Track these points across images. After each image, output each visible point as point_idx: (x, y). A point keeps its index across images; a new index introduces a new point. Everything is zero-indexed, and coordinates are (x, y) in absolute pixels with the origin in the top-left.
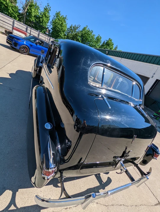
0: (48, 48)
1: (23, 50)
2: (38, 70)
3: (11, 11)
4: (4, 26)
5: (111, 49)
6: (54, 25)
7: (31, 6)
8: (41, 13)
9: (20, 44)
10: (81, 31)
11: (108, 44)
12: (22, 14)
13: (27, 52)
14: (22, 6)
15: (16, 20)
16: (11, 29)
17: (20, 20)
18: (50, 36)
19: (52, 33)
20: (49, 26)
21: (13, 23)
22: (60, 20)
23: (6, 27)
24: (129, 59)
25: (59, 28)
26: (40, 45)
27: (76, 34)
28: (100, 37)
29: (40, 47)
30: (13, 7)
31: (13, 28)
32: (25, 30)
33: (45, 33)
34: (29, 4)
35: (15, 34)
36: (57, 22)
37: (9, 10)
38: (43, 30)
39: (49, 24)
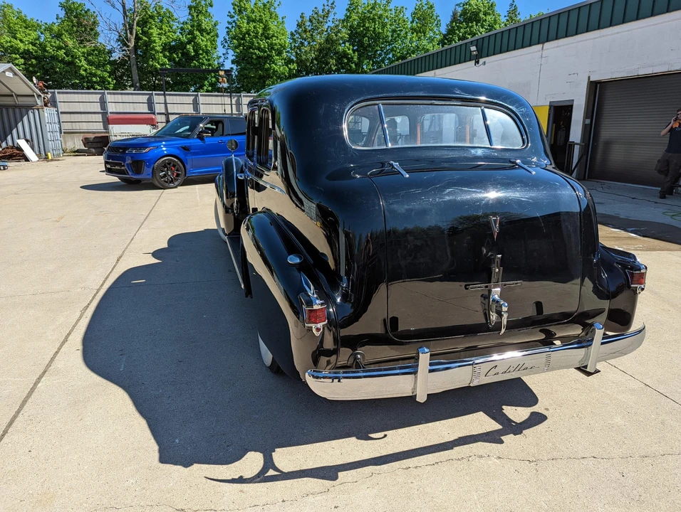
0: (244, 134)
1: (165, 176)
2: (235, 205)
3: (85, 70)
4: (77, 127)
5: (491, 27)
6: (240, 45)
7: (143, 23)
8: (182, 29)
9: (149, 161)
10: (343, 18)
11: (470, 17)
12: (123, 63)
13: (178, 175)
14: (117, 37)
15: (107, 89)
16: (100, 127)
17: (120, 86)
18: (238, 91)
19: (242, 76)
20: (224, 57)
21: (103, 103)
22: (254, 21)
23: (84, 127)
24: (576, 34)
25: (259, 49)
26: (212, 135)
27: (328, 40)
28: (426, 7)
29: (216, 140)
30: (89, 54)
31: (107, 121)
32: (144, 108)
33: (215, 88)
34: (137, 19)
35: (119, 138)
36: (248, 33)
37: (80, 67)
38: (207, 79)
39: (220, 51)
